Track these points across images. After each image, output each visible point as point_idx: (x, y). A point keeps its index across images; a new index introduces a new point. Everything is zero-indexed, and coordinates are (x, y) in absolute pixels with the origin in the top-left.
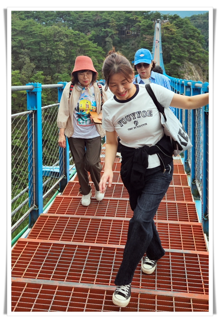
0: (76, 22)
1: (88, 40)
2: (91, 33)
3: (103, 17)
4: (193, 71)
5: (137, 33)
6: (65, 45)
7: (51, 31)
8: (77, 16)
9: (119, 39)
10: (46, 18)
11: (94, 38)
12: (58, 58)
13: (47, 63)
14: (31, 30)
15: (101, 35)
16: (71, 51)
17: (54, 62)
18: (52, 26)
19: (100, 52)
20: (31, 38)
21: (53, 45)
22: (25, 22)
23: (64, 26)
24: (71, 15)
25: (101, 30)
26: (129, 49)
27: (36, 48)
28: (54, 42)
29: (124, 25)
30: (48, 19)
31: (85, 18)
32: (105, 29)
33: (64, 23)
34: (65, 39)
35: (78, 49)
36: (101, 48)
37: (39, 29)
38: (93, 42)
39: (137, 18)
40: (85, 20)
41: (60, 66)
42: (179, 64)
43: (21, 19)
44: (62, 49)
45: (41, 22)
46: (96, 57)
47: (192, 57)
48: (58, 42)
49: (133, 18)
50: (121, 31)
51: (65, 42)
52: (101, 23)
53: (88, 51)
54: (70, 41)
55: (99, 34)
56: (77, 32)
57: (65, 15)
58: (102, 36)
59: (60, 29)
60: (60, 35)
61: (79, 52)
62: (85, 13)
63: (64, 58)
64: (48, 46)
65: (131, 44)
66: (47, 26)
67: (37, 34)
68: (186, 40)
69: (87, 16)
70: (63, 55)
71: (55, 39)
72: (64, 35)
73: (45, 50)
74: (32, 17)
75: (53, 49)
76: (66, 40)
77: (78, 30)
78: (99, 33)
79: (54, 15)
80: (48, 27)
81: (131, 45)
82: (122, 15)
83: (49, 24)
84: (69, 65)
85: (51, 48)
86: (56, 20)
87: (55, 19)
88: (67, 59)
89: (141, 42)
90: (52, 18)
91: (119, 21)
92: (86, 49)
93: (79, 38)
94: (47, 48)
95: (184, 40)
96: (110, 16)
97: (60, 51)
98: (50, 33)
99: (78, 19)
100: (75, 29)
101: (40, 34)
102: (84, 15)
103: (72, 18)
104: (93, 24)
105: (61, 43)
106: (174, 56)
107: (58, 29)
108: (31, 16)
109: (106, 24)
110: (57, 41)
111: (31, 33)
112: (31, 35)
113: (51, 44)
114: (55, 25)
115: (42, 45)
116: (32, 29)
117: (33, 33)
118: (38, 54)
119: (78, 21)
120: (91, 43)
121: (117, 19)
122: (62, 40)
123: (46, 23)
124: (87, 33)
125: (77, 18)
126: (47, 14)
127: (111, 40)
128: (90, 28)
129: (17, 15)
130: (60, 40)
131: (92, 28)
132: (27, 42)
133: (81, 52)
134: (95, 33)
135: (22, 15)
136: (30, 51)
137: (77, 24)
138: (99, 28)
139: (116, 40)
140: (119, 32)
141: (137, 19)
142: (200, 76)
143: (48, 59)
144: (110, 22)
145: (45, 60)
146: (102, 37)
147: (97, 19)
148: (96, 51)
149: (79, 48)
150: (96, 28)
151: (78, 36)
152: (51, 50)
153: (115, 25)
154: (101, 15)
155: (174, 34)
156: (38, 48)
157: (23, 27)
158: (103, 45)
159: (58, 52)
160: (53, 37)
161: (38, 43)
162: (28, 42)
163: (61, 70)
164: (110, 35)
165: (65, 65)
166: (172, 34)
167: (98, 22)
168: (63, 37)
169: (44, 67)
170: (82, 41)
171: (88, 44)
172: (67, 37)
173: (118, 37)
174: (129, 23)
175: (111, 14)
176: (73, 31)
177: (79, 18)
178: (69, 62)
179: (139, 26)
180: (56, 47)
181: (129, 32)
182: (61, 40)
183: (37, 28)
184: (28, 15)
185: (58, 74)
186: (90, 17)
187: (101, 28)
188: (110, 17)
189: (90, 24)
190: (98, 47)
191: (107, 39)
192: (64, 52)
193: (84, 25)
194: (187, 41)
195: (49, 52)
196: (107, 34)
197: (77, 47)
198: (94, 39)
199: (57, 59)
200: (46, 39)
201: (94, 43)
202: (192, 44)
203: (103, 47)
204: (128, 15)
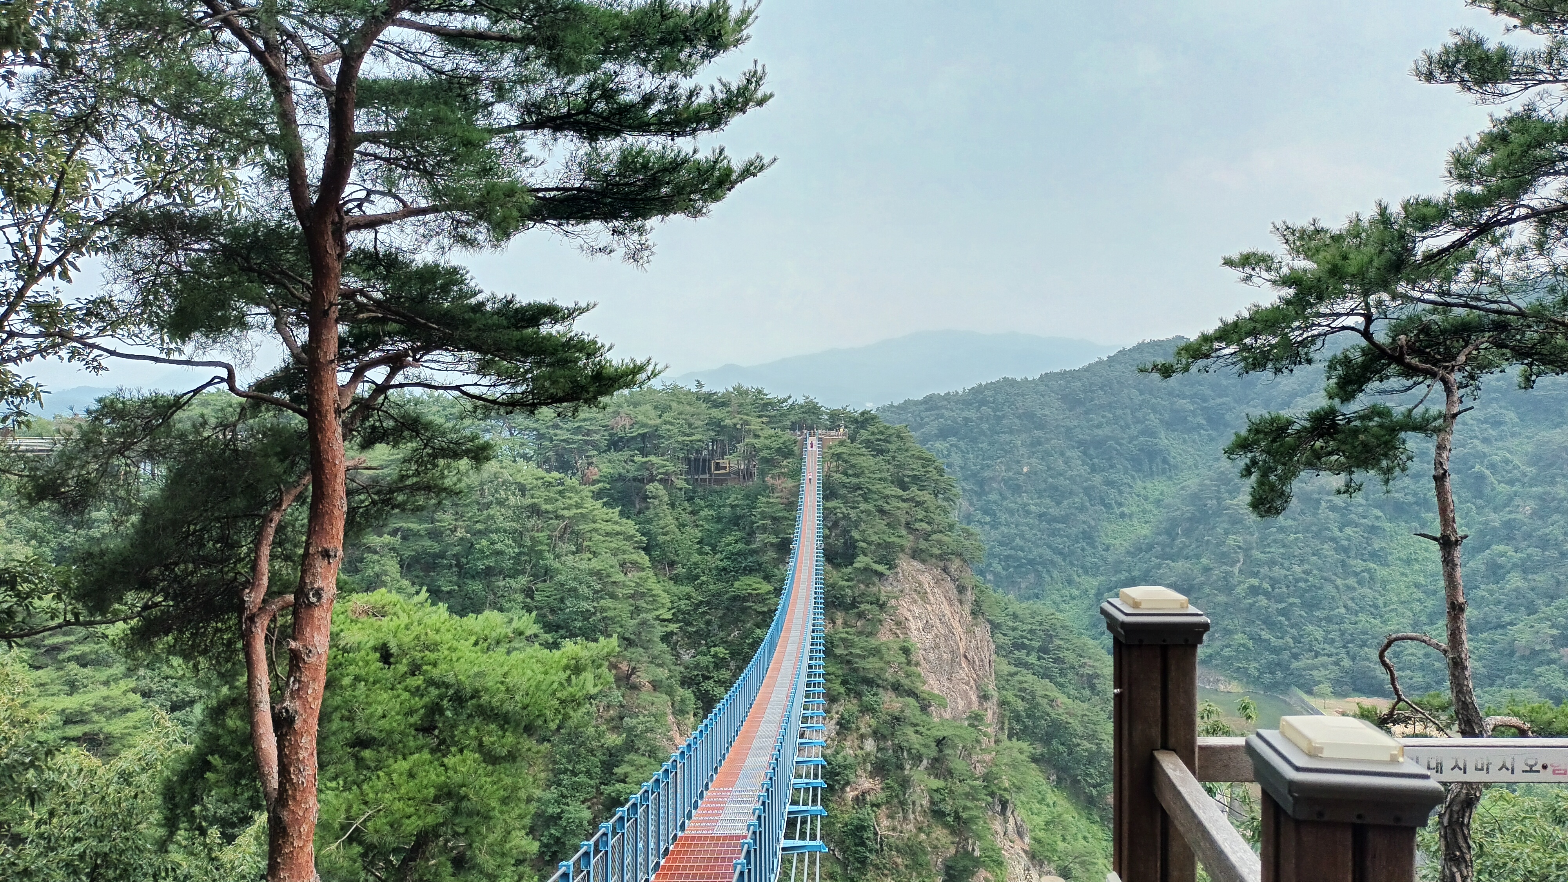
1: (588, 496)
3: (639, 419)
4: (928, 590)
5: (748, 468)
9: (690, 486)
11: (608, 488)
12: (492, 559)
13: (455, 578)
15: (630, 475)
16: (536, 534)
17: (478, 572)
19: (630, 536)
29: (704, 442)
31: (579, 425)
32: (644, 457)
33: (509, 439)
34: (514, 496)
35: (558, 528)
36: (634, 521)
38: (605, 503)
39: (746, 423)
40: (578, 433)
42: (881, 568)
44: (505, 532)
46: (615, 553)
47: (923, 545)
48: (492, 508)
49: (735, 425)
50: (696, 462)
52: (632, 440)
55: (625, 472)
56: (555, 474)
58: (633, 477)
64: (461, 523)
68: (900, 492)
73: (448, 535)
75: (475, 531)
81: (729, 509)
82: (699, 413)
84: (527, 582)
88: (520, 561)
89: (759, 499)
91: (688, 431)
92: (585, 525)
93: (560, 491)
94: (455, 527)
95: (893, 493)
96: (659, 417)
97: (498, 537)
99: (557, 426)
104: (606, 442)
105: (503, 511)
106: (864, 545)
109: (647, 442)
110: (488, 506)
113: (468, 512)
115: (441, 519)
119: (557, 433)
120: (599, 505)
121: (682, 425)
122: (507, 500)
124: (587, 468)
127: (665, 494)
128: (596, 455)
130: (496, 502)
131: (603, 458)
134: (611, 470)
136: (402, 539)
137: (554, 442)
138: (627, 453)
139: (680, 489)
140: (689, 465)
142: (951, 605)
144: (660, 438)
146: (635, 481)
147: (620, 427)
148: (618, 532)
149: (559, 525)
150: (614, 455)
151: (558, 486)
153: (676, 444)
154: (631, 411)
155: (863, 472)
158: (638, 506)
159: (492, 543)
160: (478, 493)
164: (660, 474)
166: (856, 475)
167: (623, 436)
168: (509, 492)
169: (445, 589)
170: (571, 500)
171: (591, 509)
172: (522, 492)
173: (685, 479)
174: (722, 439)
175: (664, 410)
176: (541, 473)
178: (529, 572)
179: (752, 448)
181: (721, 466)
186: (594, 419)
187: (631, 456)
188: (661, 421)
189: (597, 444)
190: (624, 518)
191: (651, 492)
192: (511, 542)
193: (575, 446)
194: (905, 495)
196: (652, 475)
197: (553, 520)
198: (610, 494)
202: (918, 504)
203: (638, 514)
204: (716, 413)
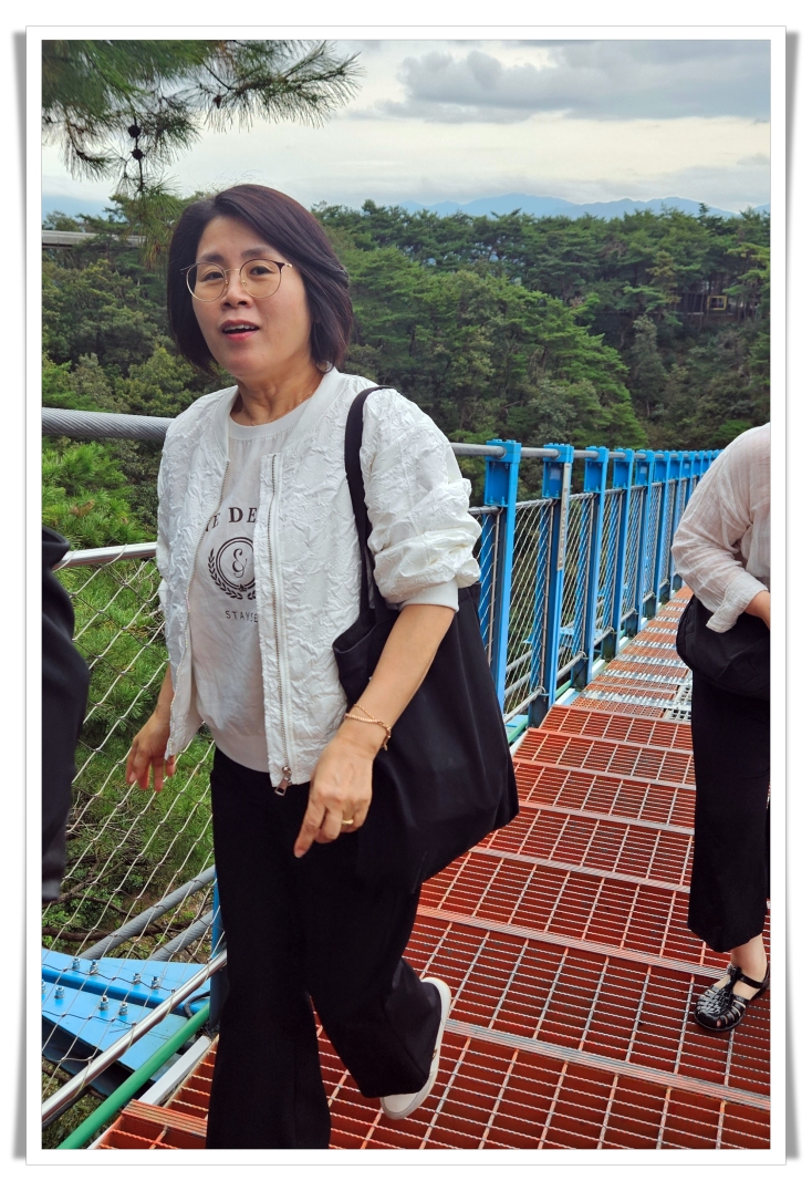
0: (537, 259)
1: (571, 323)
2: (583, 301)
3: (633, 245)
5: (748, 304)
6: (495, 338)
7: (453, 290)
8: (542, 239)
9: (681, 324)
10: (440, 246)
11: (593, 318)
12: (468, 379)
13: (431, 395)
14: (388, 283)
15: (618, 308)
16: (515, 356)
17: (453, 390)
18: (459, 273)
19: (611, 367)
20: (388, 311)
21: (455, 334)
22: (372, 255)
23: (498, 274)
24: (524, 237)
25: (622, 292)
26: (715, 359)
27: (399, 344)
28: (459, 327)
29: (702, 274)
30: (447, 247)
31: (568, 248)
32: (635, 286)
33: (497, 264)
34: (496, 316)
35: (536, 352)
36: (616, 351)
37: (414, 279)
38: (588, 331)
39: (753, 252)
40: (567, 256)
41: (472, 407)
43: (359, 245)
44: (484, 350)
45: (422, 259)
46: (595, 381)
48: (473, 325)
49: (739, 253)
50: (690, 296)
51: (497, 325)
52: (624, 267)
53: (568, 361)
54: (514, 324)
55: (613, 304)
56: (538, 294)
57: (503, 234)
58: (621, 310)
59: (483, 283)
60: (481, 302)
61: (540, 363)
62: (572, 232)
63: (488, 378)
64: (439, 339)
65: (721, 342)
66: (442, 270)
67: (408, 296)
69: (575, 240)
70: (486, 369)
71: (463, 316)
72: (493, 302)
73: (427, 350)
74: (396, 239)
75: (454, 349)
76: (499, 320)
77: (543, 287)
78: (611, 300)
79: (466, 236)
80: (442, 276)
81: (721, 345)
82: (700, 241)
83: (448, 265)
84: (501, 405)
85: (448, 346)
86: (473, 251)
87: (469, 248)
88: (496, 383)
89: (758, 336)
90: (458, 243)
91: (685, 260)
92: (564, 352)
93: (543, 314)
94: (435, 344)
96: (655, 244)
97: (476, 355)
98: (449, 293)
99: (546, 251)
100: (532, 285)
101: (416, 298)
102: (566, 239)
103: (526, 245)
104: (595, 268)
105: (483, 329)
107: (475, 281)
108: (393, 238)
109: (639, 270)
110: (468, 322)
111: (389, 294)
112: (389, 299)
113: (448, 330)
114: (469, 270)
115: (422, 334)
116: (392, 279)
117: (395, 291)
118: (404, 362)
119: (545, 256)
120: (582, 332)
121: (679, 253)
122: (488, 318)
123: (439, 262)
124: (573, 298)
125: (542, 247)
126: (444, 232)
127: (653, 326)
128: (583, 281)
129: (350, 231)
130: (478, 320)
131: (590, 284)
132: (374, 321)
133: (545, 363)
134: (598, 301)
135: (363, 232)
136: (382, 351)
137: (541, 268)
138: (616, 282)
139: (670, 325)
140: (682, 300)
141: (753, 256)
143: (433, 382)
144: (655, 265)
145: (426, 383)
146: (621, 314)
147: (612, 252)
148: (598, 362)
149: (539, 350)
150: (602, 285)
151: (541, 309)
152: (447, 352)
153: (670, 273)
154: (625, 237)
156: (406, 343)
157: (365, 271)
158: (622, 340)
159: (470, 361)
160: (458, 308)
161: (408, 328)
162: (377, 322)
163: (476, 418)
164: (650, 307)
165: (488, 405)
167: (614, 263)
168: (491, 309)
170: (553, 325)
171: (573, 337)
172: (503, 311)
173: (677, 316)
174: (723, 270)
175: (661, 237)
176: (524, 291)
177: (550, 249)
178: (504, 394)
179: (755, 282)
180: (466, 340)
181: (718, 303)
182: (483, 320)
183: (409, 277)
184: (382, 232)
185: (464, 433)
186: (585, 243)
187: (621, 284)
188: (657, 247)
189: (586, 269)
190: (606, 348)
191: (638, 323)
192: (488, 361)
193: (563, 270)
195: (440, 356)
196: (641, 305)
197: (533, 345)
198: (595, 322)
199: (463, 382)
200: (434, 316)
201: (590, 336)
203: (621, 351)
204: (720, 241)
